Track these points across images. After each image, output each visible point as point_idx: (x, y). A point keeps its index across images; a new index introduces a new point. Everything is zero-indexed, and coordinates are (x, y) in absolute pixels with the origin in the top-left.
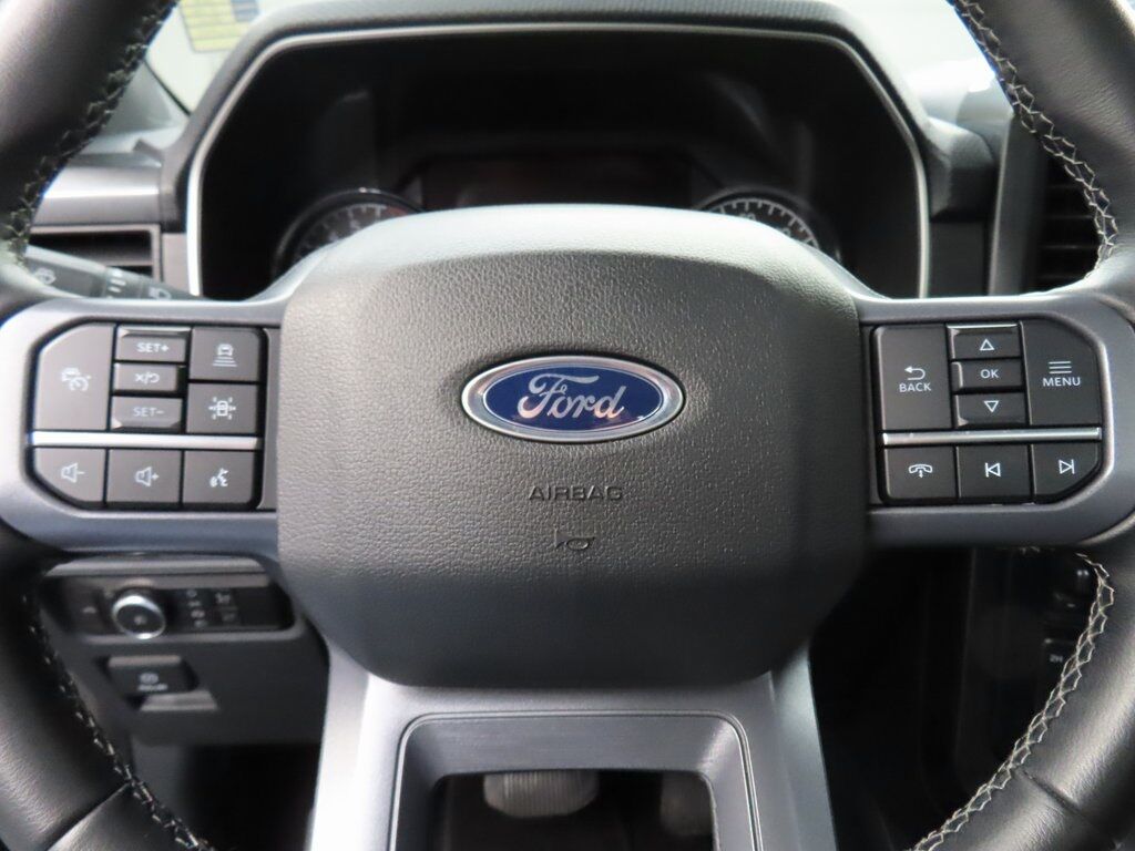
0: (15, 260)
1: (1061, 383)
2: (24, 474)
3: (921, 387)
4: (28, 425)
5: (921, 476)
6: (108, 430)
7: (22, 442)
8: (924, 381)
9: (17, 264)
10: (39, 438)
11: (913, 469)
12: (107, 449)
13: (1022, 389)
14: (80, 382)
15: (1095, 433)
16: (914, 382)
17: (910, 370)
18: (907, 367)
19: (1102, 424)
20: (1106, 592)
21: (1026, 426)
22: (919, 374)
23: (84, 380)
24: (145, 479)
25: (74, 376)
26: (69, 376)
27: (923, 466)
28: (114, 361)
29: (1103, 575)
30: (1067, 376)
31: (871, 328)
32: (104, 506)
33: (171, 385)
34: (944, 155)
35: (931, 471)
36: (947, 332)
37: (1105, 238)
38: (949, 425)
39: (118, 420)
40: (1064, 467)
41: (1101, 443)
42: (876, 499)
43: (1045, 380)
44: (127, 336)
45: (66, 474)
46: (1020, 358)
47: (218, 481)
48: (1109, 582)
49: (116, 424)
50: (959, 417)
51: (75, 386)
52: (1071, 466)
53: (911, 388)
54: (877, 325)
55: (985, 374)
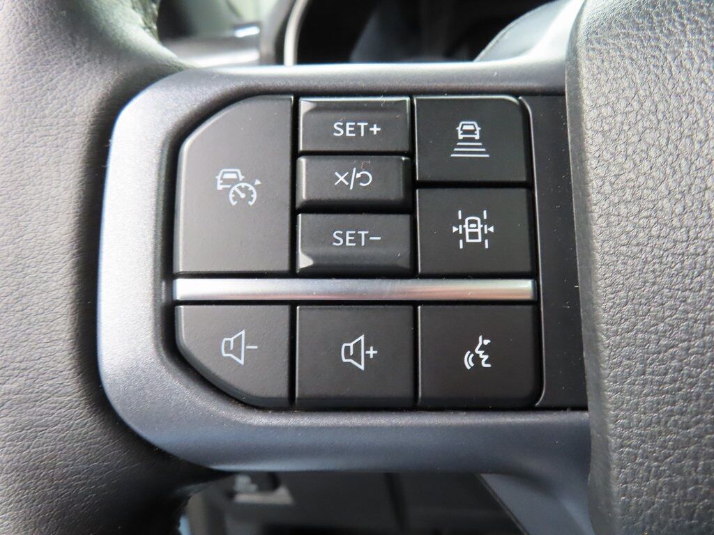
0: (143, 25)
2: (163, 354)
4: (167, 270)
6: (292, 273)
7: (156, 295)
9: (144, 29)
10: (185, 288)
12: (293, 304)
14: (245, 190)
23: (251, 188)
24: (357, 357)
25: (236, 181)
26: (226, 181)
28: (295, 154)
32: (290, 404)
33: (394, 191)
39: (309, 255)
44: (312, 111)
45: (227, 350)
47: (477, 359)
49: (304, 262)
51: (237, 197)
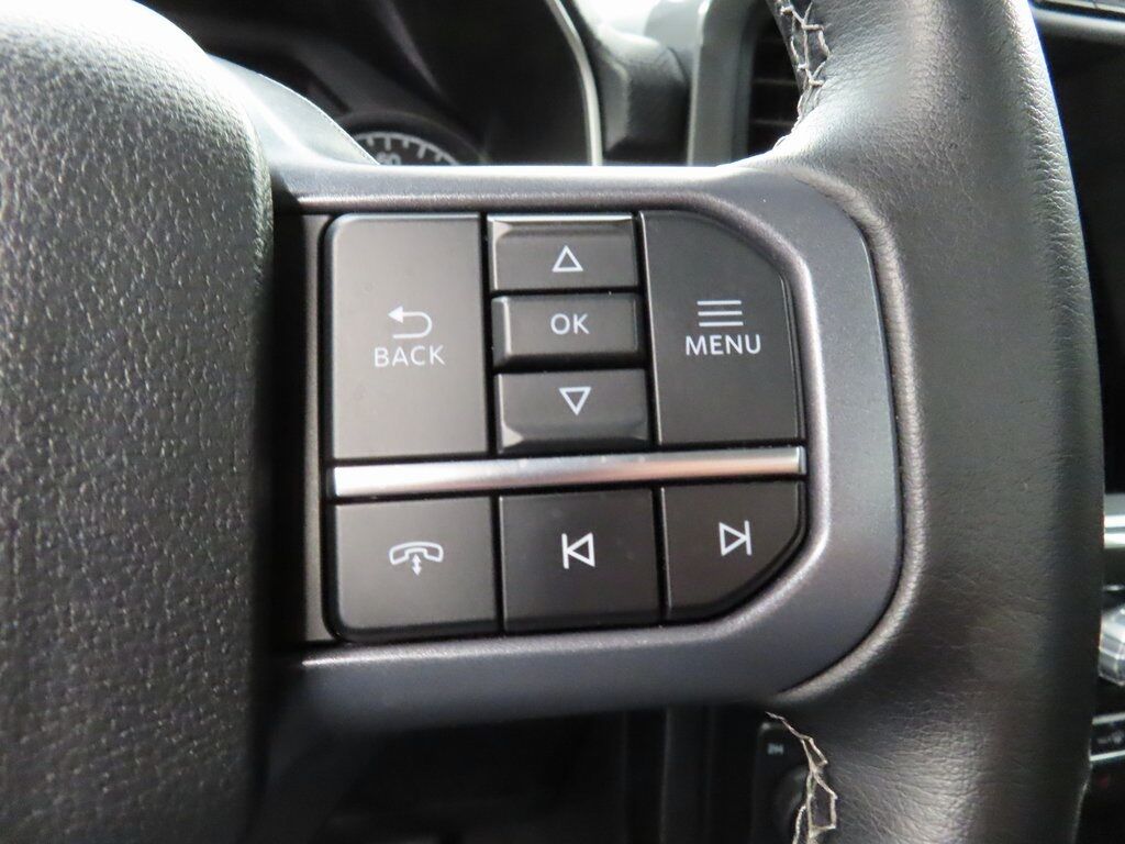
1: (723, 347)
3: (423, 355)
5: (417, 569)
8: (426, 341)
11: (399, 554)
13: (640, 360)
15: (791, 461)
16: (407, 345)
17: (398, 315)
18: (393, 308)
19: (806, 441)
20: (822, 799)
21: (650, 446)
22: (421, 325)
27: (419, 546)
29: (817, 759)
30: (733, 332)
31: (324, 219)
34: (619, 62)
35: (439, 559)
36: (484, 229)
37: (809, 73)
38: (482, 446)
40: (730, 539)
41: (804, 480)
42: (318, 631)
43: (689, 340)
46: (639, 291)
48: (827, 774)
50: (503, 424)
52: (745, 538)
53: (400, 357)
54: (335, 212)
55: (560, 324)
